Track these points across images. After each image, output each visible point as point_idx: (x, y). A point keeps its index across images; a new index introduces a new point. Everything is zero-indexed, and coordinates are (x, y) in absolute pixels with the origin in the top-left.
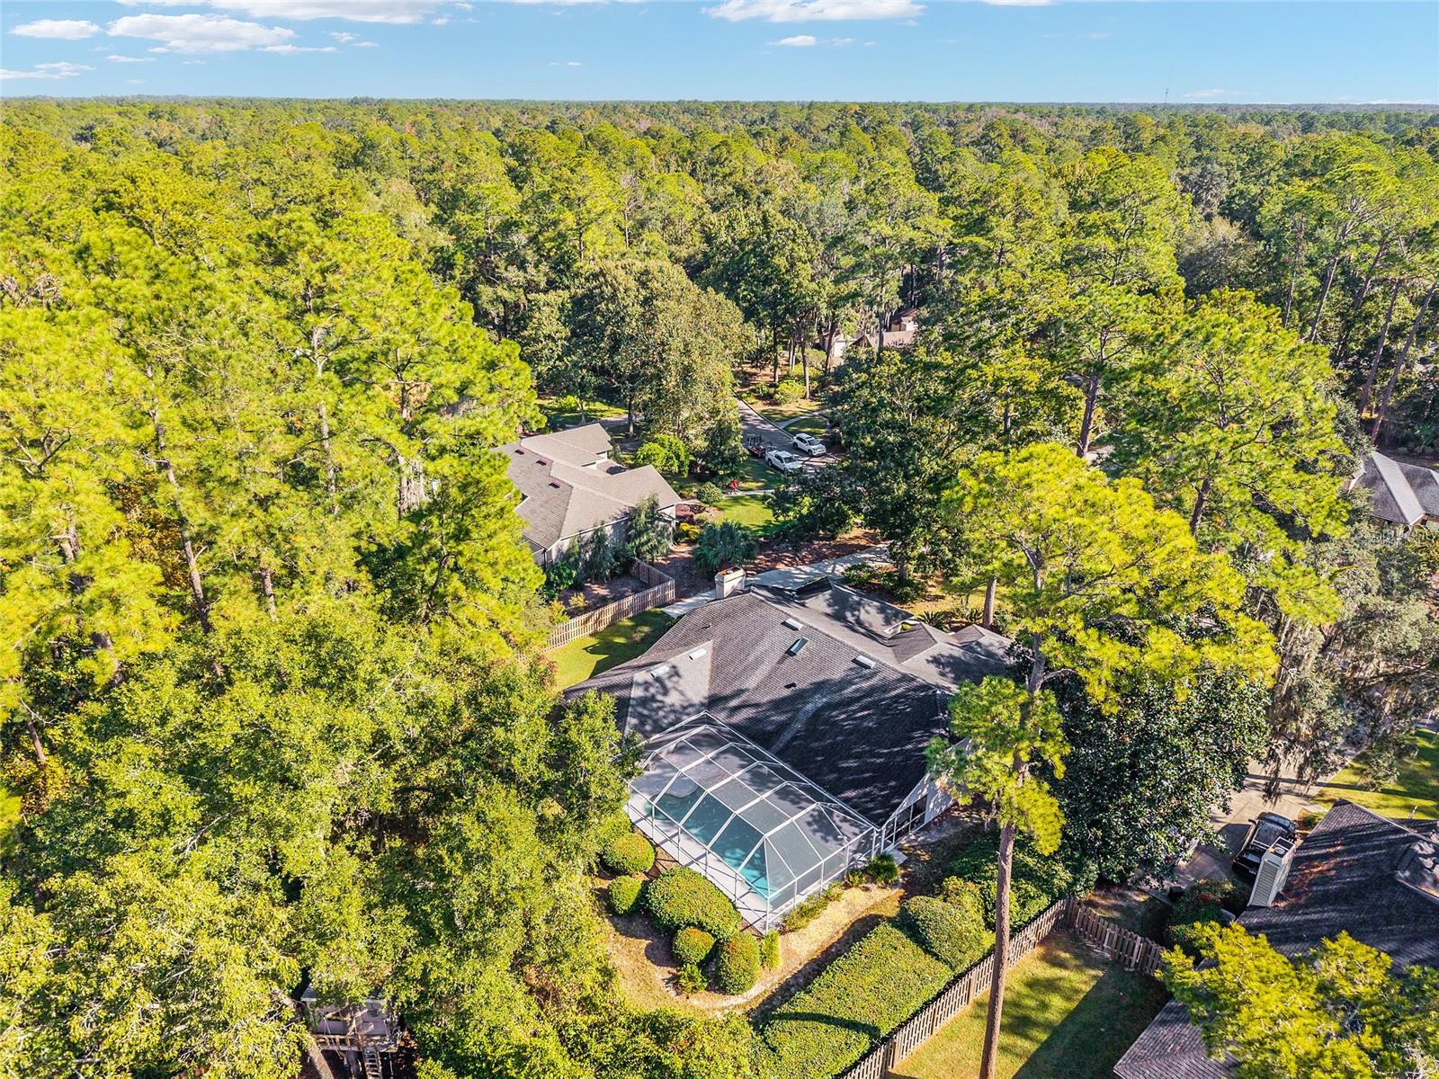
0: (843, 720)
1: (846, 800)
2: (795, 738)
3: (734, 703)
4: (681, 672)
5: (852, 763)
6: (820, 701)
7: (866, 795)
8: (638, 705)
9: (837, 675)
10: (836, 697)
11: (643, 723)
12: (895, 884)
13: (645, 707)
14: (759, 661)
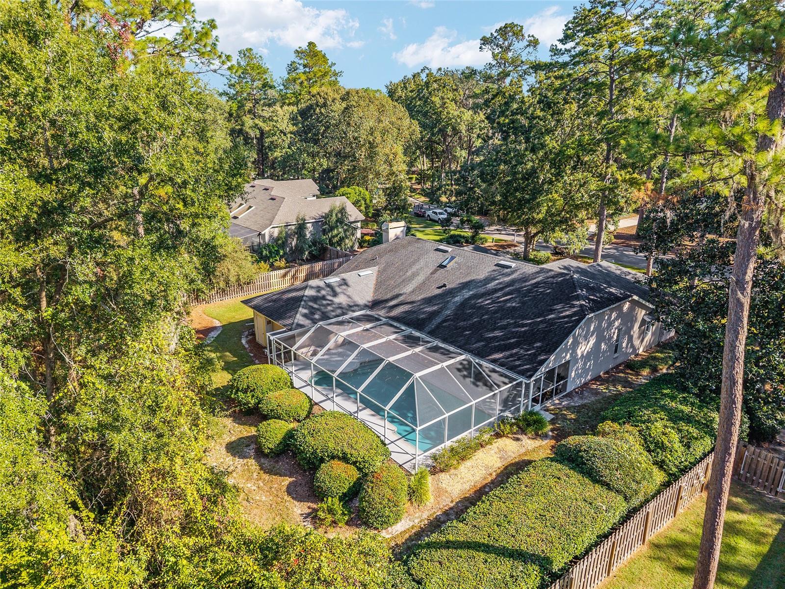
0: (488, 304)
1: (494, 361)
2: (444, 321)
3: (393, 303)
4: (350, 283)
5: (498, 333)
6: (467, 294)
7: (512, 355)
8: (311, 301)
9: (481, 276)
10: (482, 290)
11: (313, 314)
12: (545, 436)
13: (316, 303)
14: (414, 275)
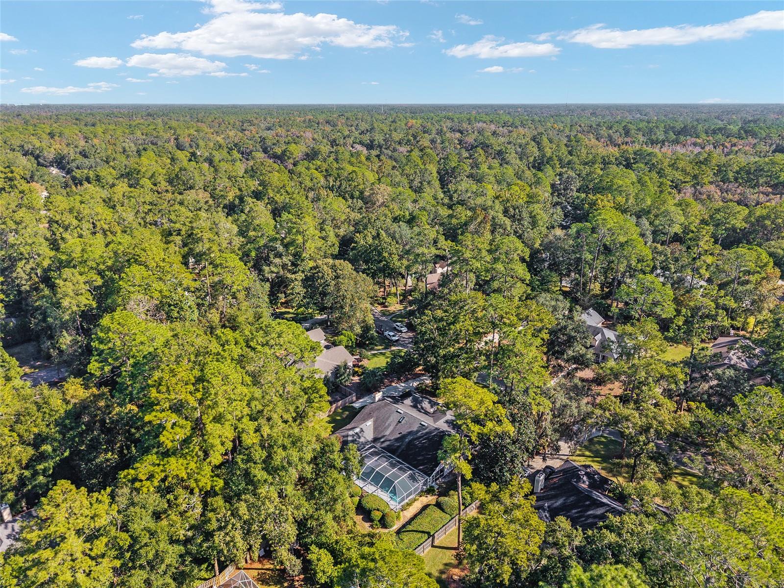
0: (418, 444)
1: (419, 470)
3: (382, 440)
4: (364, 430)
5: (421, 458)
6: (410, 438)
7: (425, 468)
9: (415, 429)
10: (415, 436)
12: (435, 495)
14: (389, 425)
